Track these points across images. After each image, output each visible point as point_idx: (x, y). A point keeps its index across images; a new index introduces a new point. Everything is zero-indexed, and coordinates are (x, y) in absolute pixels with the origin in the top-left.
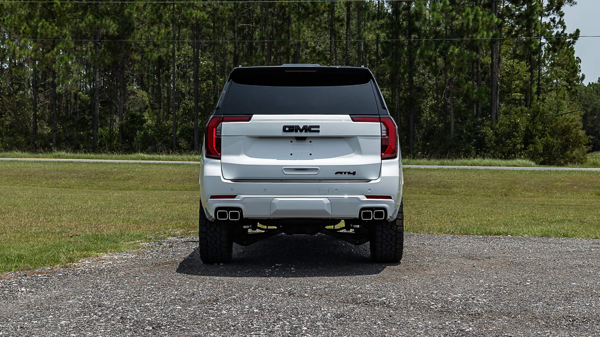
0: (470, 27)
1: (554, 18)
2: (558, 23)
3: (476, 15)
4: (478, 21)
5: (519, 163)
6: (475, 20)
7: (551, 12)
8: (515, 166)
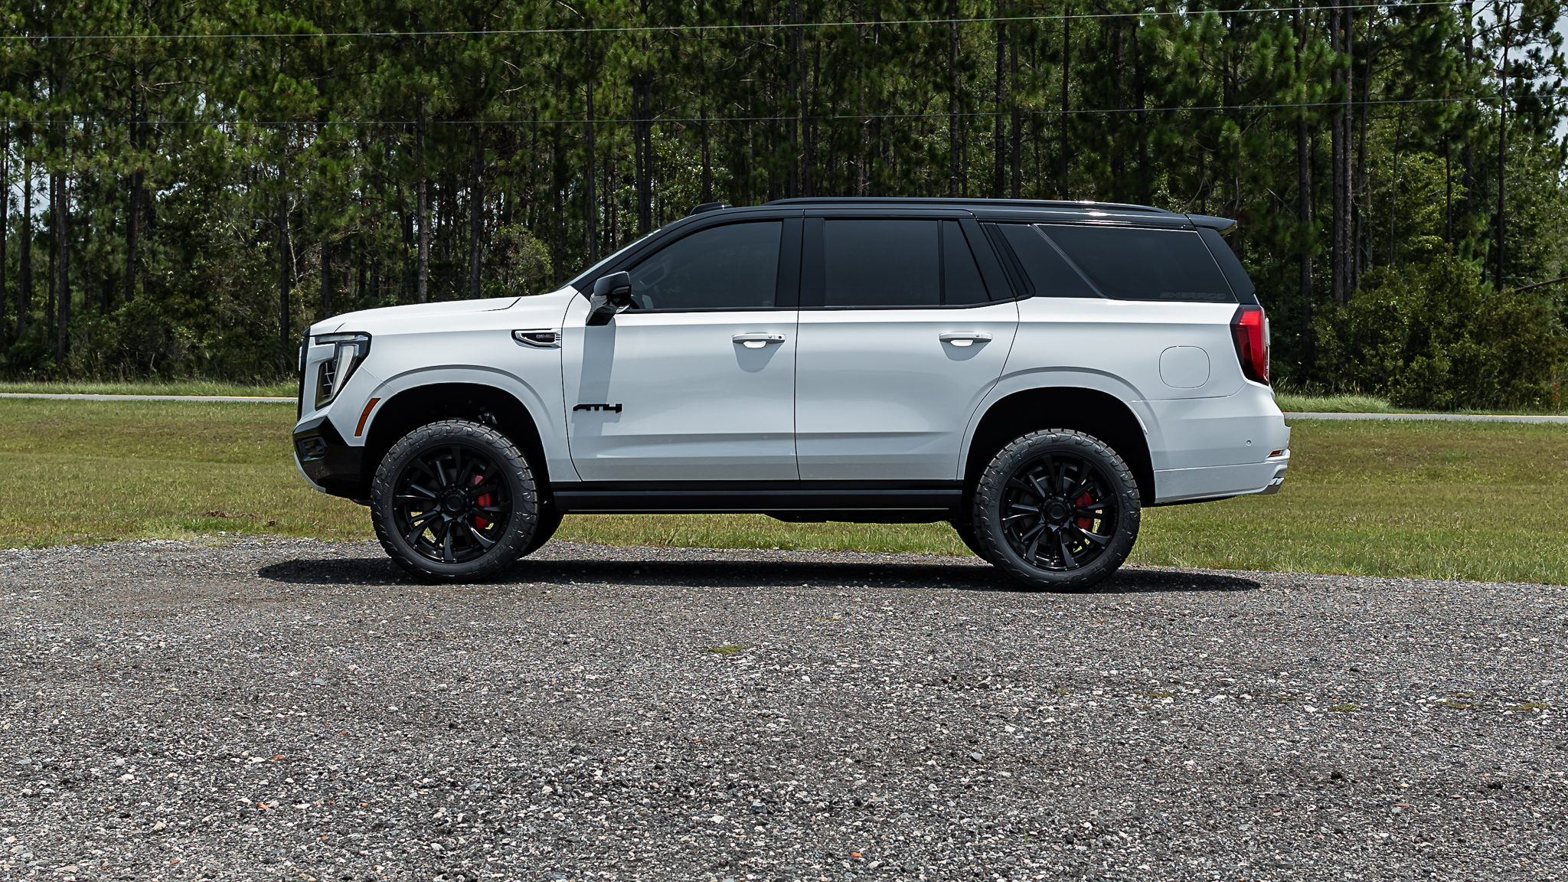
0: (1269, 76)
1: (1538, 50)
2: (1548, 62)
3: (1283, 48)
4: (1287, 59)
5: (1348, 404)
6: (1281, 57)
7: (1531, 35)
8: (1337, 410)
